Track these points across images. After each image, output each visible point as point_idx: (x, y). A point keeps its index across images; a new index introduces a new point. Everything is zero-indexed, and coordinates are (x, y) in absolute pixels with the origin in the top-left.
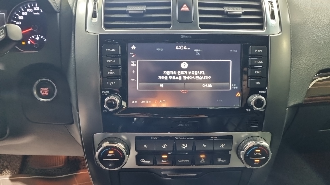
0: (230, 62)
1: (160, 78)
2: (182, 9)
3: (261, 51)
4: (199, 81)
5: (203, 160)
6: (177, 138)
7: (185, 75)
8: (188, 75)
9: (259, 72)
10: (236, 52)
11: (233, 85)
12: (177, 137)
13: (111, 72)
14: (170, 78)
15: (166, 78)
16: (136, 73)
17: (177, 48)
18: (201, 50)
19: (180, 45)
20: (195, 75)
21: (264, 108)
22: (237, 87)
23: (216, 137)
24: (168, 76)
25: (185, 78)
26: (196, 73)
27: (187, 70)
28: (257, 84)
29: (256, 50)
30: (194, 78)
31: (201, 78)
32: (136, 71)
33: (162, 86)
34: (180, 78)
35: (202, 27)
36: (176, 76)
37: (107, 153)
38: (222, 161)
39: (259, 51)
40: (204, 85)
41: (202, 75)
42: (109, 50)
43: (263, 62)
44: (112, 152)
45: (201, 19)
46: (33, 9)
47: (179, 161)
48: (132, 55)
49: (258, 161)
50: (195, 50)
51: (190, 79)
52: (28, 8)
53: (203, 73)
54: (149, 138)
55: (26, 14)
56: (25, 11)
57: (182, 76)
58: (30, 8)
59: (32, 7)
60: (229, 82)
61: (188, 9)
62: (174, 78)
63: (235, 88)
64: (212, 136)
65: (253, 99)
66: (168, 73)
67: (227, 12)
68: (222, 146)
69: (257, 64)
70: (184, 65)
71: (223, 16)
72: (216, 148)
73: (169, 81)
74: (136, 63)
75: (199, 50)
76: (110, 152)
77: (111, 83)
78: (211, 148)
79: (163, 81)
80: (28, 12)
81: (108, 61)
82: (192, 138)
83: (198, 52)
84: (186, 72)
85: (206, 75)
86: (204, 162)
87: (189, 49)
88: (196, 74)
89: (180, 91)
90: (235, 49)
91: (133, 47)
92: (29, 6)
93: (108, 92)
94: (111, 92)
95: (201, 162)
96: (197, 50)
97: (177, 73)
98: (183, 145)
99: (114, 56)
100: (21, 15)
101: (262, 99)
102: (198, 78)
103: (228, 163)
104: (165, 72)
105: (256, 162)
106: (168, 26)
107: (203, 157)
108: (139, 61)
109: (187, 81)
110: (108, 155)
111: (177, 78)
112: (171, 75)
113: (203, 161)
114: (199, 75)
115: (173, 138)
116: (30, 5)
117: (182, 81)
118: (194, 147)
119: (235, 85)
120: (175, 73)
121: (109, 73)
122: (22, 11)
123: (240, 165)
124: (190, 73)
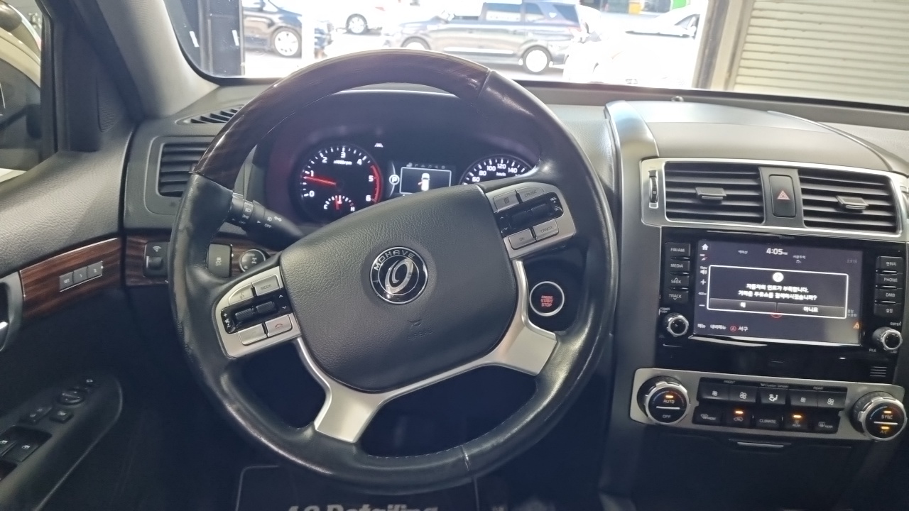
0: (845, 277)
1: (742, 293)
2: (779, 198)
3: (895, 264)
4: (798, 302)
5: (797, 422)
6: (762, 385)
7: (778, 291)
8: (783, 292)
9: (893, 295)
10: (856, 262)
11: (849, 311)
12: (763, 383)
13: (676, 281)
14: (757, 294)
15: (750, 294)
16: (706, 284)
17: (769, 251)
18: (804, 257)
19: (773, 248)
20: (793, 293)
21: (898, 349)
22: (855, 315)
23: (822, 388)
24: (754, 291)
25: (778, 296)
26: (795, 289)
27: (782, 284)
28: (888, 312)
29: (888, 263)
30: (792, 296)
31: (801, 298)
32: (706, 280)
33: (743, 305)
34: (771, 296)
35: (809, 224)
36: (765, 291)
37: (663, 397)
38: (827, 427)
39: (891, 264)
40: (806, 309)
41: (803, 293)
42: (675, 250)
43: (898, 280)
44: (672, 397)
45: (807, 213)
46: (496, 166)
47: (761, 421)
48: (703, 257)
49: (887, 428)
50: (794, 257)
51: (786, 299)
52: (489, 165)
53: (805, 290)
54: (721, 381)
55: (485, 175)
56: (484, 168)
57: (774, 292)
58: (492, 165)
59: (494, 164)
60: (844, 306)
61: (787, 198)
62: (762, 295)
63: (852, 315)
64: (816, 386)
65: (883, 334)
66: (753, 286)
67: (845, 205)
68: (831, 402)
69: (888, 284)
70: (778, 277)
71: (836, 210)
72: (821, 405)
73: (754, 298)
74: (708, 270)
75: (801, 257)
76: (668, 397)
77: (675, 296)
78: (813, 404)
79: (745, 298)
80: (488, 172)
81: (673, 265)
82: (786, 387)
83: (799, 259)
84: (780, 288)
85: (810, 294)
86: (799, 426)
87: (786, 254)
88: (795, 291)
89: (769, 315)
90: (855, 258)
91: (705, 247)
92: (491, 162)
93: (668, 309)
94: (674, 311)
95: (794, 425)
96: (797, 257)
97: (767, 288)
98: (771, 396)
99: (679, 258)
100: (476, 174)
101: (896, 335)
102: (797, 297)
103: (834, 431)
104: (749, 286)
105: (884, 430)
106: (759, 221)
107: (798, 419)
108: (712, 268)
109: (781, 300)
110: (665, 401)
111: (766, 295)
112: (757, 290)
113: (796, 425)
114: (799, 293)
115: (757, 384)
116: (493, 161)
117: (774, 300)
118: (788, 401)
119: (852, 311)
120: (763, 287)
121: (673, 282)
122: (478, 170)
123: (857, 436)
124: (786, 288)
